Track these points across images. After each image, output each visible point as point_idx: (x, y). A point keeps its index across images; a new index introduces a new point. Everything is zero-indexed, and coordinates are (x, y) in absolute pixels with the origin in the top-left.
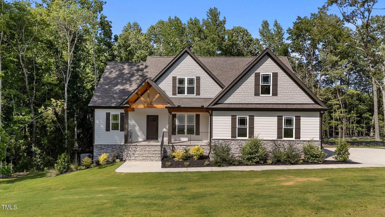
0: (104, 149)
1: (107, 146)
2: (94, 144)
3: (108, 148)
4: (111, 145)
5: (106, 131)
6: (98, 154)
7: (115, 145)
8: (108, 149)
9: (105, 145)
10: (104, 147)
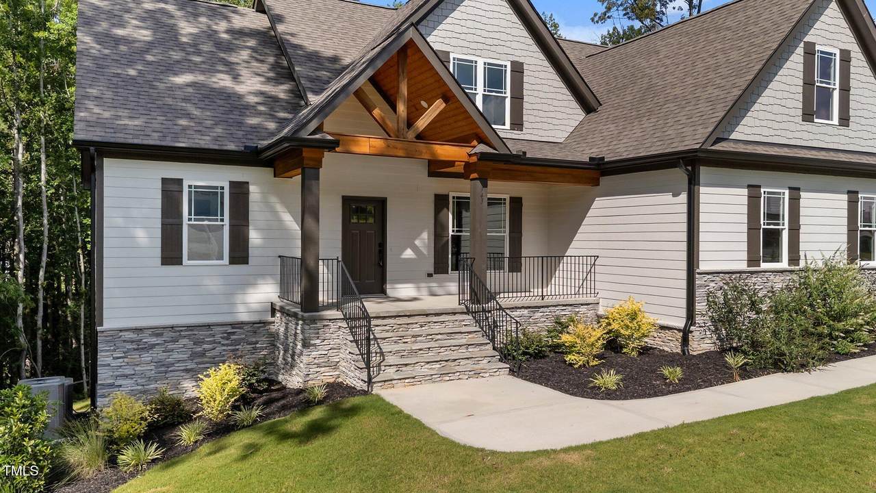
0: (153, 346)
1: (168, 335)
2: (99, 329)
3: (175, 341)
4: (190, 327)
5: (162, 265)
6: (120, 372)
7: (208, 326)
8: (171, 346)
9: (157, 331)
10: (154, 340)
